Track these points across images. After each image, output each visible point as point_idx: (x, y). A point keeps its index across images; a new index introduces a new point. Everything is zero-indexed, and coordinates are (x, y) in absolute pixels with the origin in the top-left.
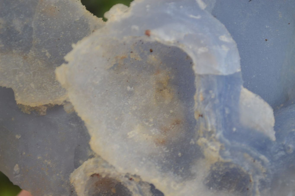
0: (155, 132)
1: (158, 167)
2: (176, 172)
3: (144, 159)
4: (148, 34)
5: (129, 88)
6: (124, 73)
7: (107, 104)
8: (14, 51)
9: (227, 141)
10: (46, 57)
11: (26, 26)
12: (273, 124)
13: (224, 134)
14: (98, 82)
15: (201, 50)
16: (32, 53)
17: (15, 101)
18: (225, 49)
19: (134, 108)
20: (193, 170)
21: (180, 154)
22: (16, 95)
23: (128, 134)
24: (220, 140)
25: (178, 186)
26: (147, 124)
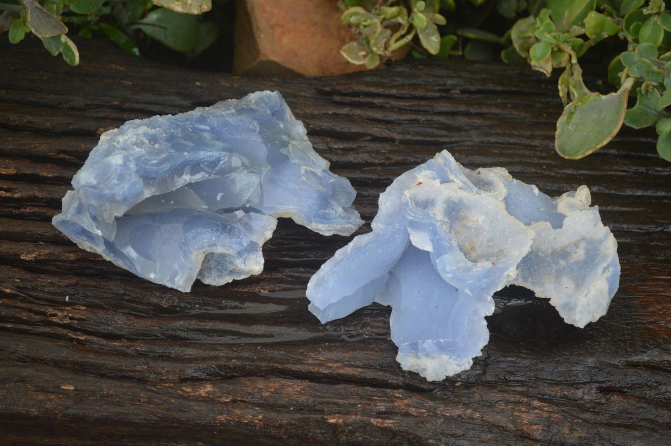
0: (470, 224)
1: (465, 202)
2: (454, 203)
3: (473, 205)
4: (494, 264)
5: (491, 244)
6: (497, 250)
7: (501, 230)
8: (560, 249)
9: (434, 222)
10: (541, 252)
11: (558, 263)
12: (410, 236)
13: (435, 225)
14: (510, 239)
15: (462, 264)
16: (550, 251)
17: (550, 223)
18: (448, 268)
19: (485, 233)
20: (445, 206)
21: (453, 213)
22: (551, 227)
23: (484, 217)
24: (437, 221)
25: (451, 194)
26: (475, 227)
